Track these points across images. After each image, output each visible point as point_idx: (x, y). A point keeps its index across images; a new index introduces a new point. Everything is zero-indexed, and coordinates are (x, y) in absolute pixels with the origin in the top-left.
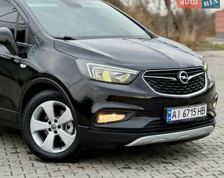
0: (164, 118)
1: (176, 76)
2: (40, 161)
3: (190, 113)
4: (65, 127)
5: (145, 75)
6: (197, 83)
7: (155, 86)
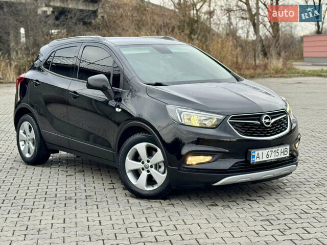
0: (248, 159)
1: (259, 120)
2: (135, 198)
3: (273, 154)
4: (157, 166)
5: (230, 119)
6: (280, 126)
7: (240, 130)
